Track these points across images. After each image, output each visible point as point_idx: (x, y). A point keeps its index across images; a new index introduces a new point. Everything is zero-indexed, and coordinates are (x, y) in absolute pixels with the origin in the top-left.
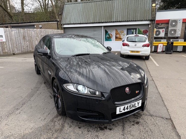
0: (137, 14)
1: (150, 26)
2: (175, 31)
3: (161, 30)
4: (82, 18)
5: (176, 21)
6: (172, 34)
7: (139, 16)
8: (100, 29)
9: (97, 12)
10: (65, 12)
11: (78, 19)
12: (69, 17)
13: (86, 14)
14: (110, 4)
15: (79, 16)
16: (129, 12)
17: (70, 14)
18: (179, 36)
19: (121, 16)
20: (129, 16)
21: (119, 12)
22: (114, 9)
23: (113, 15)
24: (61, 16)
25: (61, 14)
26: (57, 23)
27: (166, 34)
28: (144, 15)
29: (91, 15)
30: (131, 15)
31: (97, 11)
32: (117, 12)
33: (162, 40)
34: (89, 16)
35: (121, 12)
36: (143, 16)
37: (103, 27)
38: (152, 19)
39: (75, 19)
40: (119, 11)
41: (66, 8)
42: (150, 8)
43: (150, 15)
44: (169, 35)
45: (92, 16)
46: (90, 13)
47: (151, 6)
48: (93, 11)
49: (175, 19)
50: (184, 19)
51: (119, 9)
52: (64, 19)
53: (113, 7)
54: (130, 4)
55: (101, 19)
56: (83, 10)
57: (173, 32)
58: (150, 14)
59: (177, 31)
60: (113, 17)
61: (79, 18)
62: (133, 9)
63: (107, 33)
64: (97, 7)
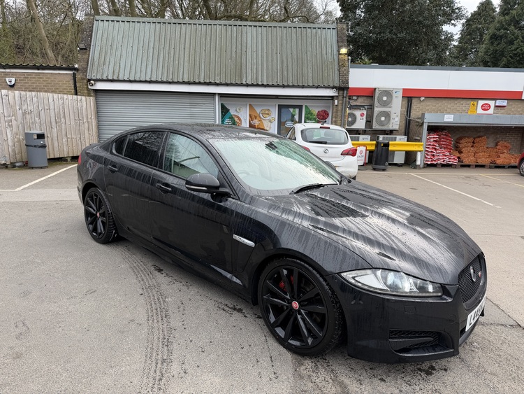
0: (305, 69)
1: (336, 101)
2: (387, 115)
3: (357, 113)
4: (155, 67)
5: (388, 93)
6: (381, 123)
7: (310, 75)
8: (208, 100)
9: (198, 55)
10: (98, 43)
11: (144, 69)
12: (112, 59)
13: (167, 55)
14: (235, 35)
15: (145, 59)
16: (285, 63)
17: (114, 51)
18: (396, 127)
19: (265, 72)
20: (285, 72)
21: (260, 59)
22: (246, 51)
23: (244, 67)
24: (85, 53)
25: (85, 49)
26: (74, 75)
27: (369, 122)
28: (321, 73)
29: (182, 59)
30: (290, 70)
31: (198, 49)
32: (255, 61)
33: (361, 137)
34: (177, 62)
35: (265, 59)
36: (321, 77)
37: (217, 97)
38: (342, 85)
39: (134, 67)
40: (260, 56)
41: (100, 32)
42: (336, 57)
43: (336, 75)
44: (376, 126)
45: (186, 64)
46: (177, 53)
47: (335, 52)
48: (187, 50)
49: (387, 87)
50: (404, 90)
51: (260, 51)
52: (96, 63)
53: (244, 44)
54: (285, 42)
55: (213, 75)
56: (157, 44)
57: (383, 119)
58: (337, 72)
59: (393, 116)
60: (244, 71)
61: (144, 64)
62: (296, 56)
63: (226, 113)
64: (198, 39)
